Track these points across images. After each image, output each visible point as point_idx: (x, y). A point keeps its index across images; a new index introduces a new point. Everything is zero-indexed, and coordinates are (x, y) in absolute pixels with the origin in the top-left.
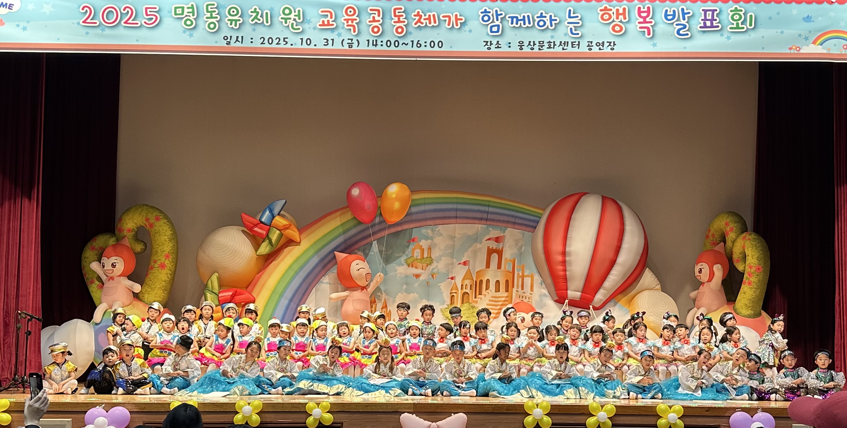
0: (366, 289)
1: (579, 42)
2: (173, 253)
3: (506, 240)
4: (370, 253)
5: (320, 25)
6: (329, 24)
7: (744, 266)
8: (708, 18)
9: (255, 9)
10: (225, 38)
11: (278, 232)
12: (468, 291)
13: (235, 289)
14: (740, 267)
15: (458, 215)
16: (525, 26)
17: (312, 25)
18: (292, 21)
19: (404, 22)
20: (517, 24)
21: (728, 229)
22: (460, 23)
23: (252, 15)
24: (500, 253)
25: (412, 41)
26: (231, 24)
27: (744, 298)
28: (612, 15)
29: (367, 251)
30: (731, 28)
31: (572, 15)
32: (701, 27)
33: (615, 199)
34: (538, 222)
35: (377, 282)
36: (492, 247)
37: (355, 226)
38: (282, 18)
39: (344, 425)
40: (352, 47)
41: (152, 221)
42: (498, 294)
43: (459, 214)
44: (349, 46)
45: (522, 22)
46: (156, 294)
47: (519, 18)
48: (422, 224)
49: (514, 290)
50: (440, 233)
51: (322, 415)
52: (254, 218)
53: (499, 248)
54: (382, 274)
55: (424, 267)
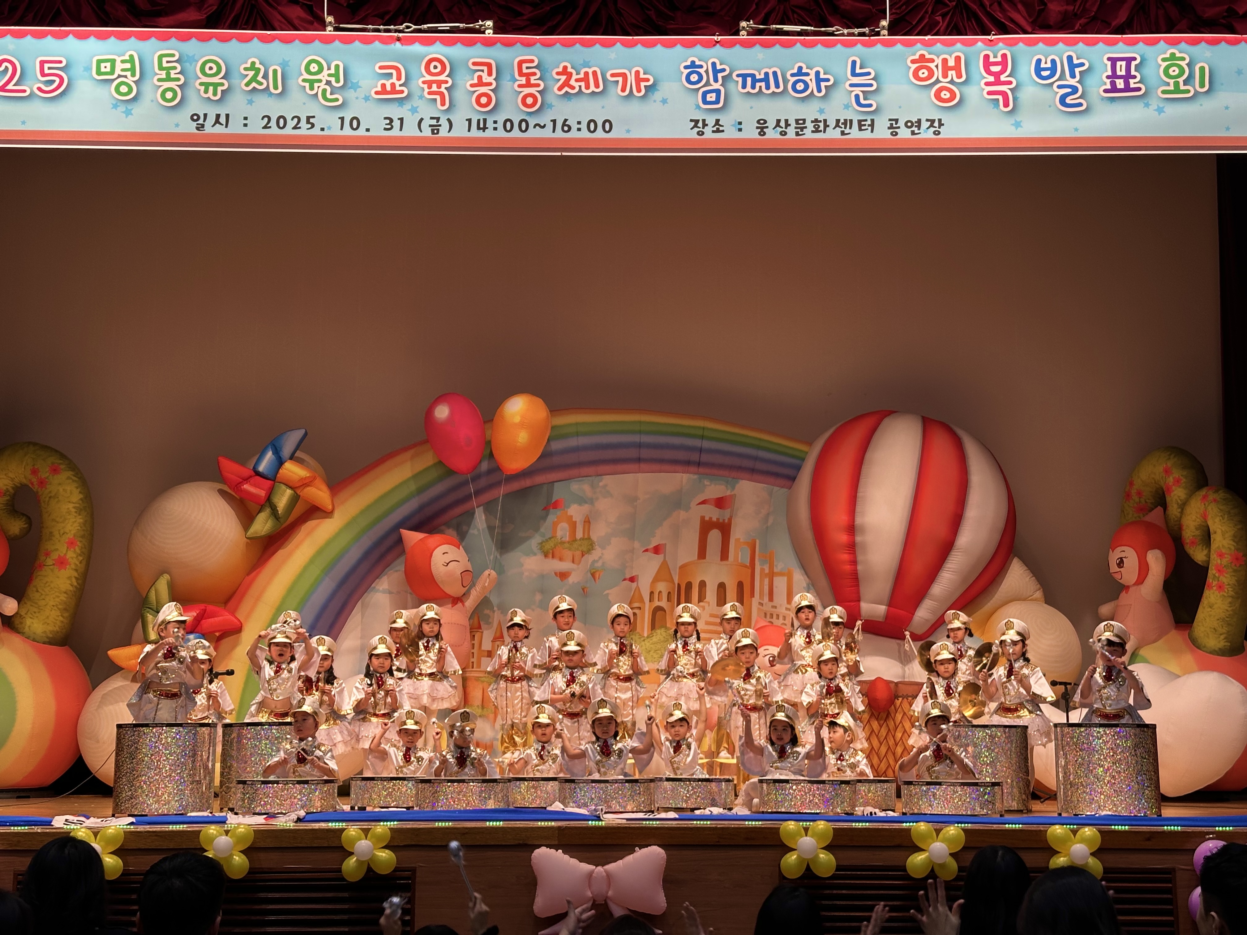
0: (462, 602)
1: (873, 121)
2: (83, 537)
3: (738, 504)
4: (471, 531)
5: (377, 93)
6: (394, 91)
7: (1205, 552)
8: (1119, 73)
9: (253, 63)
10: (195, 117)
11: (289, 492)
12: (664, 603)
13: (202, 606)
14: (1198, 555)
15: (642, 456)
16: (770, 92)
17: (361, 93)
18: (323, 85)
19: (538, 85)
20: (753, 87)
21: (1170, 480)
22: (645, 86)
23: (247, 75)
24: (725, 529)
25: (554, 121)
26: (206, 92)
27: (1210, 616)
28: (935, 69)
29: (465, 528)
30: (1164, 92)
31: (858, 71)
32: (1106, 91)
33: (948, 423)
34: (798, 468)
35: (484, 588)
36: (711, 518)
37: (440, 479)
38: (304, 80)
39: (418, 874)
40: (438, 133)
41: (44, 473)
43: (645, 453)
44: (433, 131)
45: (763, 84)
46: (48, 617)
47: (758, 77)
48: (574, 472)
49: (755, 601)
50: (608, 492)
51: (374, 854)
52: (243, 464)
53: (724, 520)
54: (493, 573)
55: (576, 559)
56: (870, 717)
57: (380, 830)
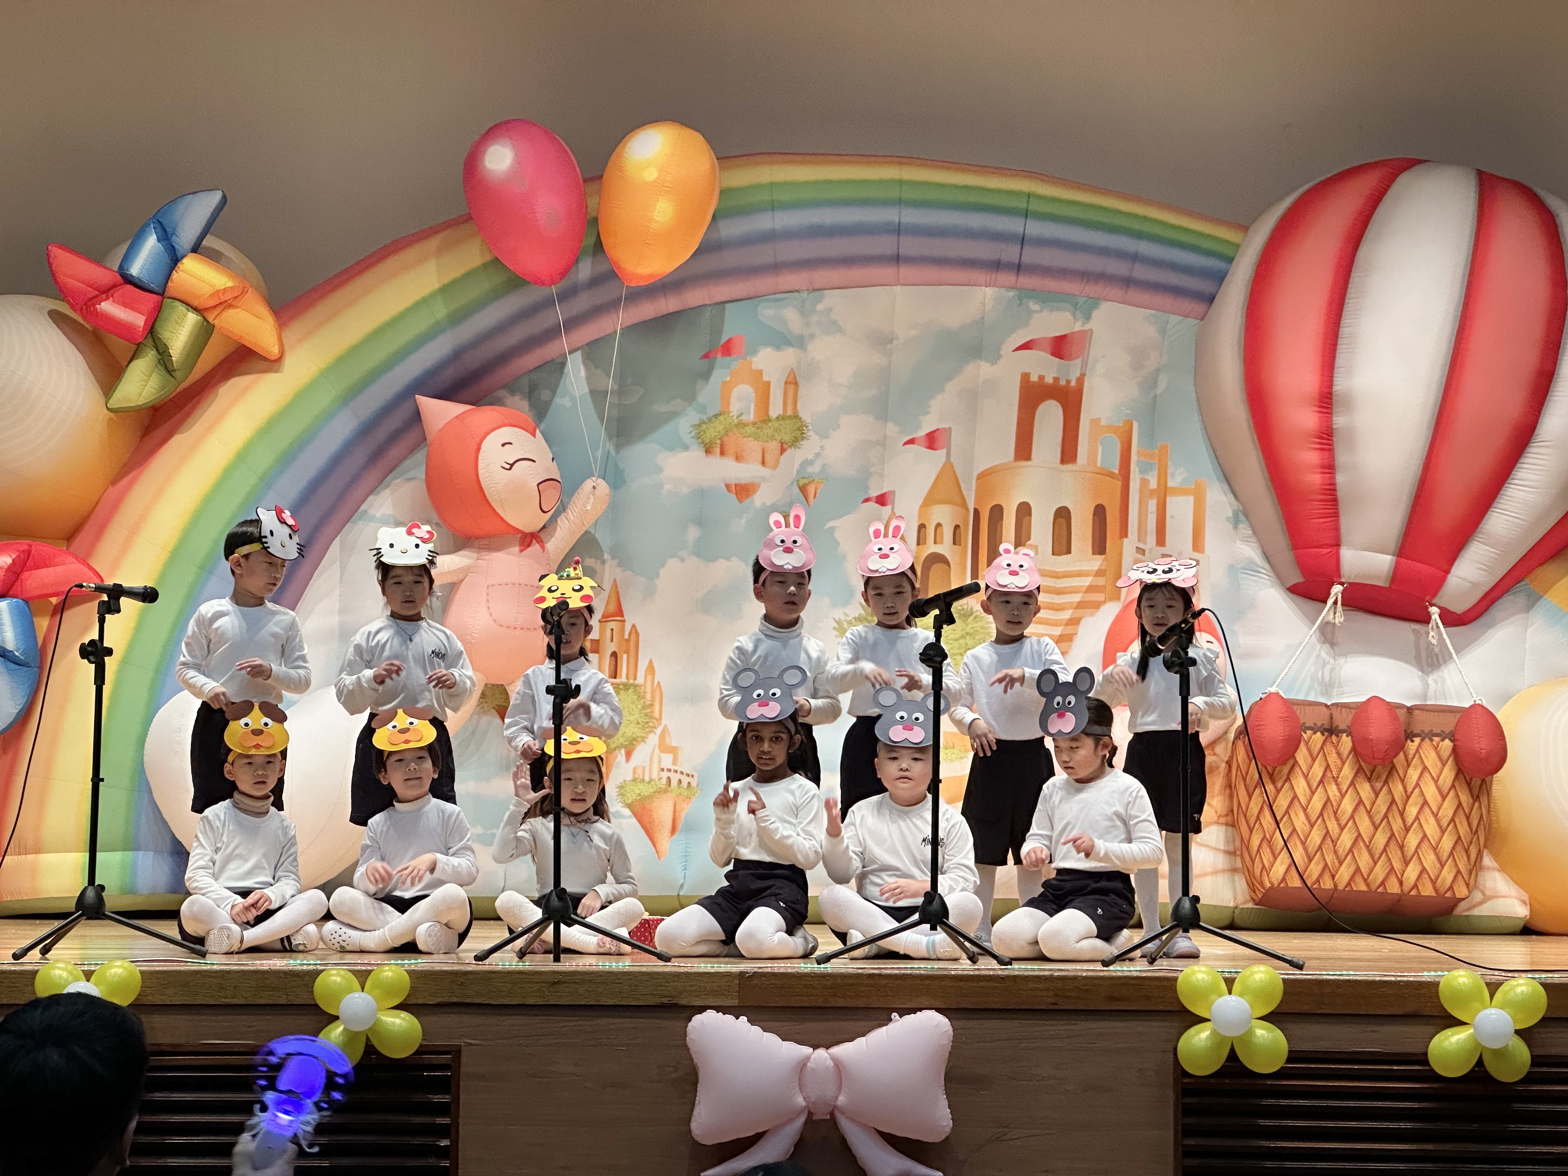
0: (541, 542)
3: (1096, 349)
4: (558, 401)
11: (192, 318)
12: (945, 548)
13: (23, 544)
15: (902, 251)
24: (1071, 400)
29: (545, 394)
33: (1526, 183)
34: (1220, 278)
35: (584, 515)
36: (1042, 378)
37: (496, 295)
39: (464, 1059)
42: (1063, 563)
43: (909, 246)
48: (761, 284)
49: (1129, 545)
50: (835, 323)
51: (378, 1020)
52: (98, 261)
53: (1068, 382)
54: (603, 487)
55: (769, 459)
56: (1356, 775)
57: (390, 974)
